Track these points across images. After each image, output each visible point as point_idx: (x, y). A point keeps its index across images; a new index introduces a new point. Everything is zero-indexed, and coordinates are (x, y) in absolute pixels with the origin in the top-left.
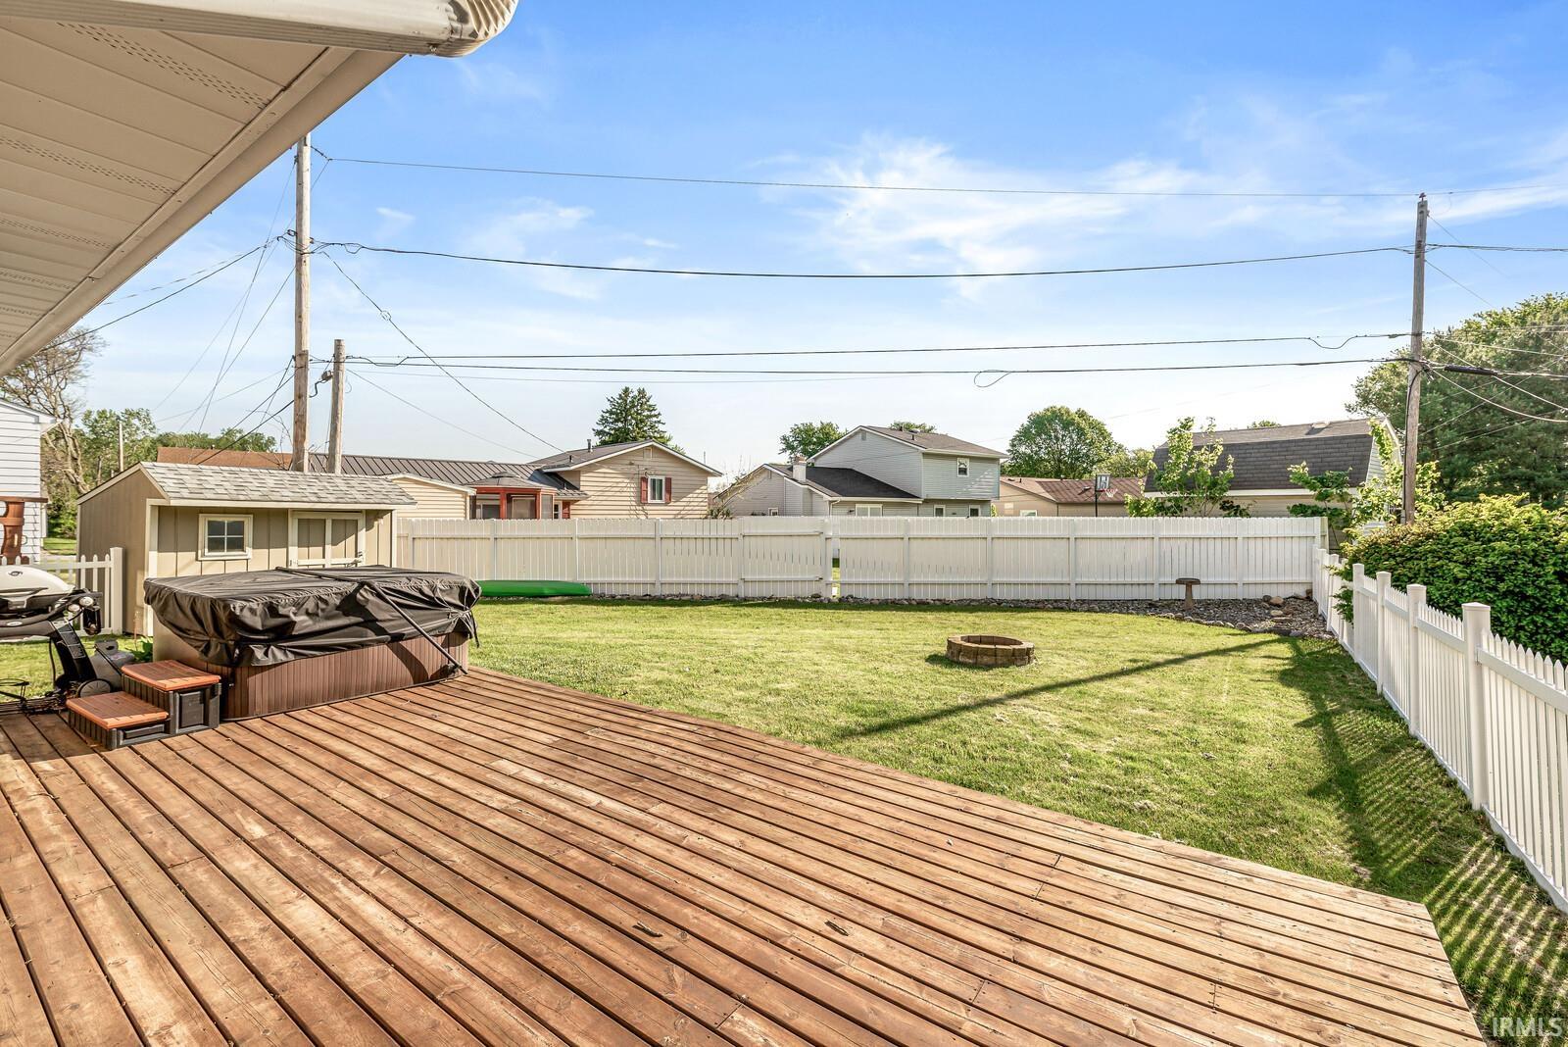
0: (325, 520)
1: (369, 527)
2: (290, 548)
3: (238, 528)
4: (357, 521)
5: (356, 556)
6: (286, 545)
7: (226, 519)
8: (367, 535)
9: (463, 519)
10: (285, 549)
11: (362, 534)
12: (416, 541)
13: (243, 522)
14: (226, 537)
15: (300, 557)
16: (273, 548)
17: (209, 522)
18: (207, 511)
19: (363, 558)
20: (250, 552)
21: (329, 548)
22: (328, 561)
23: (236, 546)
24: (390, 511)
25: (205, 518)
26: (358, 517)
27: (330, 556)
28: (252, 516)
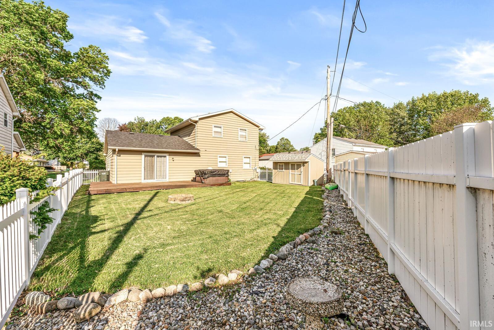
0: (295, 164)
7: (281, 164)
11: (302, 167)
13: (283, 165)
14: (281, 167)
15: (291, 172)
16: (287, 170)
18: (278, 162)
19: (302, 173)
20: (284, 170)
21: (296, 170)
22: (296, 173)
23: (282, 169)
24: (308, 162)
25: (278, 164)
26: (301, 163)
27: (296, 172)
28: (284, 163)
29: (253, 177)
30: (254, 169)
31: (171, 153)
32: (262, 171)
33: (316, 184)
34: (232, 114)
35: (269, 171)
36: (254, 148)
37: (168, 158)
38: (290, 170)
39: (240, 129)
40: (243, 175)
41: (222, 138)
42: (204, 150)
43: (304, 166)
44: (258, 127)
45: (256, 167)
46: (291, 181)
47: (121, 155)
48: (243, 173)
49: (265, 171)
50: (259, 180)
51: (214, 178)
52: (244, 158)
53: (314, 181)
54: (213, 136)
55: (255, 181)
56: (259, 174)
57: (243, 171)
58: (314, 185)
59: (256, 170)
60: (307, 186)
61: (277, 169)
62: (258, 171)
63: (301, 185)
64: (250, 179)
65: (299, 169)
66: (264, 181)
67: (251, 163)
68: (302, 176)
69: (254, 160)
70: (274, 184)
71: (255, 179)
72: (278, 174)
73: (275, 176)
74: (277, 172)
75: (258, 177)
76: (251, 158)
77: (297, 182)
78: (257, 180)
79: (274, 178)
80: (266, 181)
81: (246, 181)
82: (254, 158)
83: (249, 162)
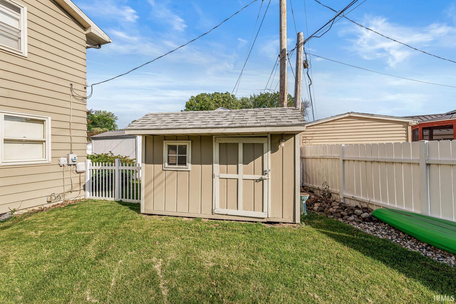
0: (237, 144)
1: (274, 149)
2: (214, 165)
3: (183, 150)
4: (263, 144)
5: (263, 174)
6: (211, 163)
7: (178, 143)
8: (272, 156)
9: (405, 141)
10: (212, 165)
11: (268, 156)
12: (346, 163)
13: (186, 146)
14: (177, 155)
15: (221, 172)
16: (204, 164)
17: (169, 146)
18: (166, 137)
19: (269, 176)
20: (189, 166)
21: (241, 166)
22: (241, 176)
23: (182, 161)
24: (294, 135)
25: (166, 143)
26: (264, 141)
27: (242, 172)
28: (190, 141)
29: (58, 191)
30: (63, 161)
32: (98, 168)
35: (124, 168)
36: (68, 91)
38: (217, 167)
44: (83, 26)
45: (72, 156)
46: (221, 207)
49: (110, 167)
50: (88, 195)
55: (68, 204)
56: (88, 178)
59: (75, 165)
60: (290, 222)
61: (161, 163)
62: (81, 168)
63: (263, 218)
64: (44, 201)
65: (253, 162)
66: (107, 198)
67: (49, 140)
68: (268, 185)
69: (67, 133)
70: (148, 214)
71: (71, 197)
72: (162, 182)
73: (151, 187)
74: (160, 174)
75: (82, 188)
76: (49, 122)
77: (244, 209)
78: (77, 198)
79: (145, 197)
80: (113, 199)
81: (16, 213)
82: (67, 125)
83: (41, 138)
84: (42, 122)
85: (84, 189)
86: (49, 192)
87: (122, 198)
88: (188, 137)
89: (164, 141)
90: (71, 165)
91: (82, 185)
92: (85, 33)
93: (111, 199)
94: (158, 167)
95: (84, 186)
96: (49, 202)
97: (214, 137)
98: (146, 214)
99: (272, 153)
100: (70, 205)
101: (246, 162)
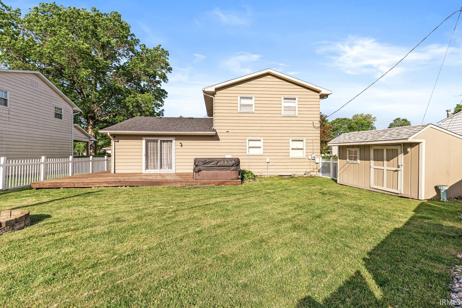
0: (383, 150)
5: (398, 168)
7: (353, 150)
8: (403, 157)
10: (370, 161)
11: (401, 157)
13: (357, 151)
14: (353, 155)
15: (375, 165)
16: (366, 161)
17: (349, 151)
19: (402, 168)
20: (359, 161)
21: (385, 162)
22: (385, 168)
23: (355, 159)
24: (418, 143)
25: (348, 149)
26: (399, 148)
27: (386, 166)
28: (359, 148)
29: (308, 170)
30: (310, 157)
31: (178, 137)
32: (324, 161)
33: (444, 198)
34: (269, 77)
35: (335, 162)
36: (312, 125)
37: (175, 143)
38: (372, 162)
39: (285, 99)
40: (290, 167)
41: (254, 113)
42: (225, 131)
43: (406, 152)
44: (318, 92)
45: (313, 155)
46: (375, 184)
47: (120, 141)
48: (290, 164)
49: (329, 162)
50: (320, 174)
51: (210, 172)
52: (292, 141)
53: (437, 188)
54: (239, 111)
55: (311, 177)
56: (321, 167)
57: (290, 161)
58: (437, 198)
59: (314, 159)
60: (416, 198)
61: (346, 159)
62: (317, 160)
63: (399, 194)
64: (303, 174)
65: (392, 160)
66: (328, 177)
67: (305, 148)
68: (401, 174)
69: (311, 145)
70: (341, 184)
71: (313, 174)
72: (347, 168)
73: (342, 170)
74: (346, 164)
75: (318, 171)
76: (304, 141)
77: (387, 187)
78: (316, 175)
79: (339, 175)
80: (330, 178)
81: (295, 176)
82: (311, 141)
83: (302, 148)
84: (302, 141)
85: (319, 172)
86: (305, 170)
87: (334, 177)
88: (358, 146)
89: (347, 148)
90: (313, 159)
91: (318, 169)
92: (319, 94)
93: (329, 178)
94: (345, 161)
95: (319, 170)
96: (305, 174)
97: (371, 145)
98: (339, 184)
99: (404, 155)
100: (312, 177)
101: (388, 160)
